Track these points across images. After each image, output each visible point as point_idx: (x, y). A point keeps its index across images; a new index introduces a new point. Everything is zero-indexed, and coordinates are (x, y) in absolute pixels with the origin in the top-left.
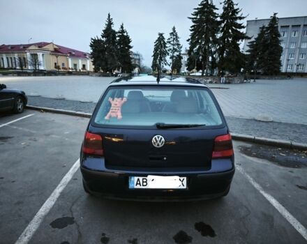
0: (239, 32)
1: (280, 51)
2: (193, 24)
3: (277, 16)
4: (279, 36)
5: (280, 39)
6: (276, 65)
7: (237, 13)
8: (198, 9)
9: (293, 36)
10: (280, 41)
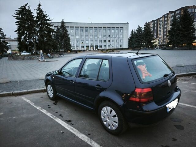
0: (50, 28)
1: (69, 39)
2: (17, 20)
3: (64, 21)
4: (67, 31)
5: (68, 33)
6: (69, 47)
7: (46, 17)
8: (19, 11)
9: (71, 32)
10: (69, 34)
